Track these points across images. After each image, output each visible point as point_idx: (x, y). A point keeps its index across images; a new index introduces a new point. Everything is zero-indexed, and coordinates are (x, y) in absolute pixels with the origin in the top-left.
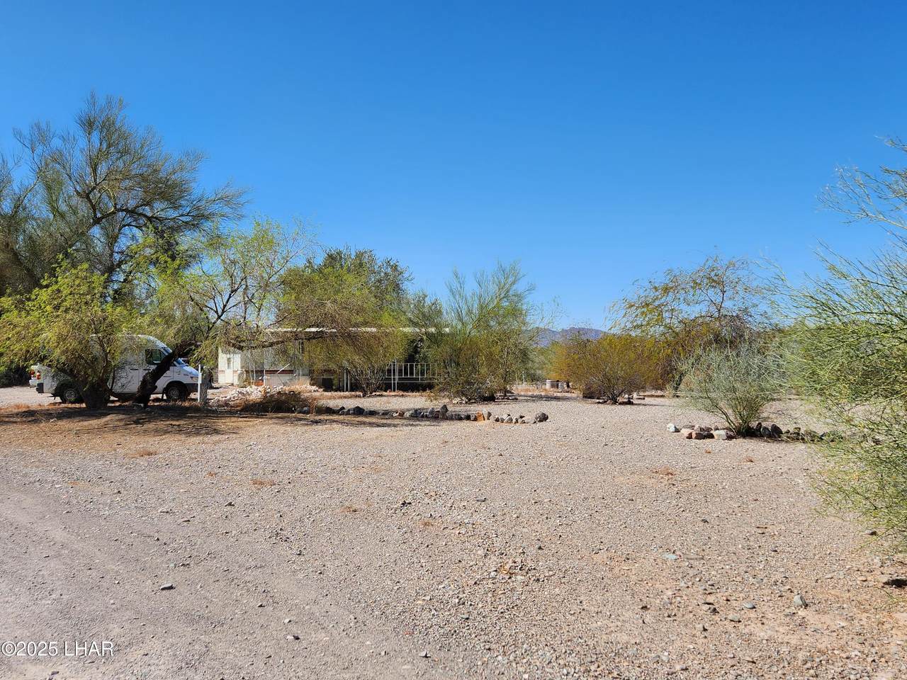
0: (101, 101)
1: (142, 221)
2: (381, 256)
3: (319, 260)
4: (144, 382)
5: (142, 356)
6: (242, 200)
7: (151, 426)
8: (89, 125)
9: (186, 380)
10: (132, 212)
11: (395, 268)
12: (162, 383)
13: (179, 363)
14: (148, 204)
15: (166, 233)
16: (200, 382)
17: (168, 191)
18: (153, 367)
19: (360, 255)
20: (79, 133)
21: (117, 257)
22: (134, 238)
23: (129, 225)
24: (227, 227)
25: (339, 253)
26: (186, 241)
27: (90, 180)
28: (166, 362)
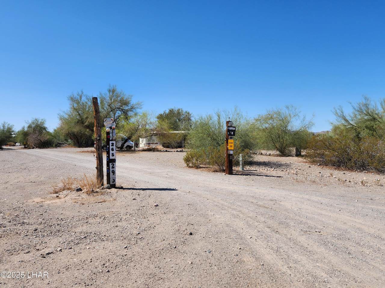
0: (112, 86)
1: (120, 110)
2: (184, 110)
3: (167, 112)
4: (122, 144)
5: (121, 140)
6: (142, 104)
7: (124, 152)
8: (110, 91)
9: (131, 145)
10: (119, 108)
11: (189, 113)
12: (125, 145)
13: (129, 141)
14: (122, 106)
15: (125, 113)
16: (133, 145)
17: (126, 103)
18: (123, 142)
19: (179, 110)
20: (108, 93)
21: (116, 118)
22: (119, 113)
23: (118, 110)
24: (138, 110)
25: (173, 109)
26: (130, 113)
27: (110, 102)
28: (126, 141)
